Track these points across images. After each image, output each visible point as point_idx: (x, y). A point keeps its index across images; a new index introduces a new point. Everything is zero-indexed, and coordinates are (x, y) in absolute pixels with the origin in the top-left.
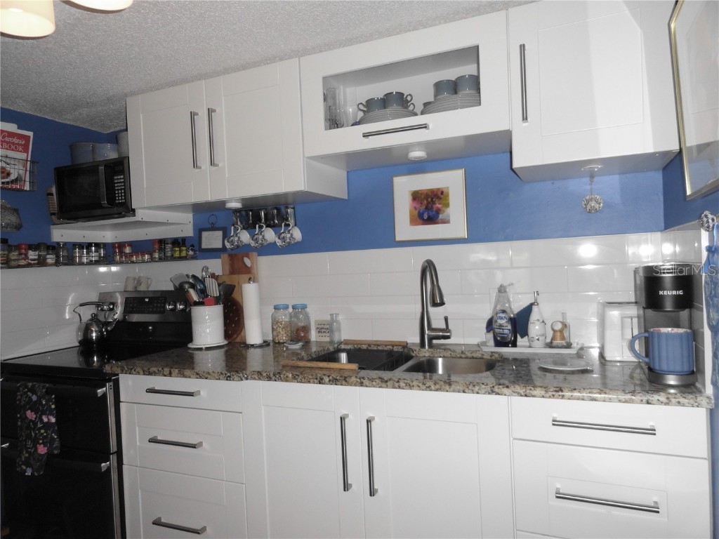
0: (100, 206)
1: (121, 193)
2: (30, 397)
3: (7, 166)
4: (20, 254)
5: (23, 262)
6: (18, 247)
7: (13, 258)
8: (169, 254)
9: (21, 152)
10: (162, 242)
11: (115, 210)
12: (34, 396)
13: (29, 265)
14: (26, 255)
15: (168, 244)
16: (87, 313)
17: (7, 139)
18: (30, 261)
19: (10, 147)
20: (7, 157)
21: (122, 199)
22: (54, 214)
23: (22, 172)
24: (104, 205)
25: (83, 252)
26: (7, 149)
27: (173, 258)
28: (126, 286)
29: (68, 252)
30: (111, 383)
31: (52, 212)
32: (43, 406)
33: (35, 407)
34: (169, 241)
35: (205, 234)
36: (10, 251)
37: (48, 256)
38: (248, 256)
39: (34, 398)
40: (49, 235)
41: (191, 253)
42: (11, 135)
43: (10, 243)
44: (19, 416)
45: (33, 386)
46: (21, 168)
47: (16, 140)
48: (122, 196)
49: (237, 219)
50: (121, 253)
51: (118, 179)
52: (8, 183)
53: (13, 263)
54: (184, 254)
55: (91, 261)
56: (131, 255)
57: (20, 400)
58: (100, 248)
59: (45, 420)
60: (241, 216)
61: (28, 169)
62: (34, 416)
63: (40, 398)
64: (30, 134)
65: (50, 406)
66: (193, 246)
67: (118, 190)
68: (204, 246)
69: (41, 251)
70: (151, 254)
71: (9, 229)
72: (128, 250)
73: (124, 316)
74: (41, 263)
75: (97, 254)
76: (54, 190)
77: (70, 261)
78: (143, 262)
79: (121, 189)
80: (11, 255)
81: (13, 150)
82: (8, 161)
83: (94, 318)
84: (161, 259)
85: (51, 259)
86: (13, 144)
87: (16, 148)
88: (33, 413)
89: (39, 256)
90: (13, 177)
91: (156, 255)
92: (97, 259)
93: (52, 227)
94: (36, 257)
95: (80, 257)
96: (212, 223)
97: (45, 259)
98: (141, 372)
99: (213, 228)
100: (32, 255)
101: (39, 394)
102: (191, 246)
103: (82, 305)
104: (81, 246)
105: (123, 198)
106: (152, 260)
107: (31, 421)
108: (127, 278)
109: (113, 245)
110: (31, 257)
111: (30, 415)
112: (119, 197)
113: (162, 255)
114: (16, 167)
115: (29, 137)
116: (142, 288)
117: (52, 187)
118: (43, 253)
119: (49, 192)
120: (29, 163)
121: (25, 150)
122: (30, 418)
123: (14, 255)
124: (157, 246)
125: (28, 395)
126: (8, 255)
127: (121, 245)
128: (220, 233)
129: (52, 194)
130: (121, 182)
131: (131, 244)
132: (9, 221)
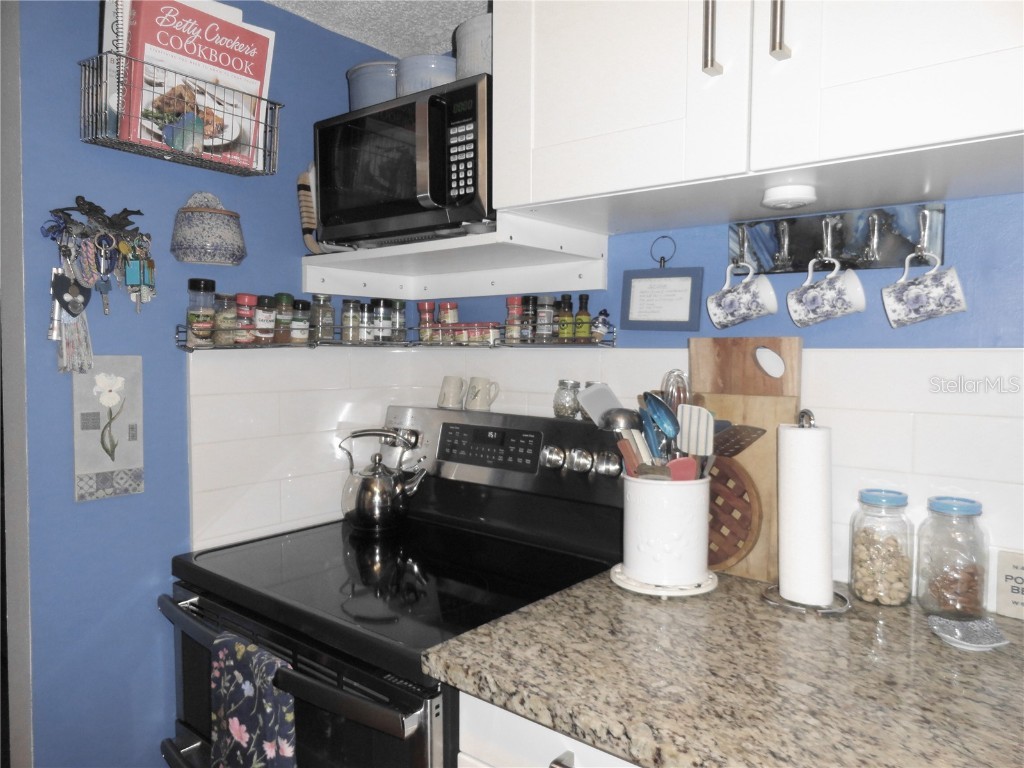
0: (413, 206)
1: (466, 169)
2: (238, 686)
3: (217, 106)
4: (239, 317)
5: (244, 336)
6: (235, 301)
7: (224, 325)
8: (545, 331)
9: (248, 75)
10: (530, 302)
11: (448, 214)
12: (248, 683)
13: (256, 343)
14: (251, 319)
15: (543, 306)
16: (364, 452)
17: (218, 40)
18: (259, 334)
19: (225, 59)
20: (216, 84)
21: (466, 186)
22: (307, 231)
23: (248, 126)
24: (422, 203)
25: (362, 317)
26: (217, 64)
27: (556, 340)
28: (443, 396)
29: (333, 316)
30: (439, 700)
31: (306, 226)
32: (267, 717)
33: (249, 713)
34: (547, 301)
35: (639, 286)
36: (219, 308)
37: (295, 325)
38: (774, 345)
39: (248, 689)
40: (297, 276)
41: (601, 330)
42: (229, 30)
43: (219, 290)
44: (214, 717)
45: (248, 656)
46: (247, 114)
47: (236, 45)
48: (466, 178)
49: (742, 245)
50: (436, 321)
51: (458, 135)
52: (216, 149)
53: (224, 338)
54: (583, 332)
55: (377, 338)
56: (456, 329)
57: (218, 681)
58: (395, 310)
59: (270, 752)
60: (755, 238)
61: (262, 119)
62: (246, 737)
63: (260, 694)
64: (270, 35)
65: (283, 715)
66: (604, 313)
67: (458, 163)
68: (635, 314)
69: (280, 313)
70: (502, 329)
71: (217, 258)
72: (450, 317)
73: (439, 466)
74: (280, 338)
75: (388, 323)
76: (311, 179)
77: (338, 337)
78: (485, 344)
79: (465, 161)
80: (220, 318)
81: (230, 68)
82: (219, 94)
83: (378, 466)
84: (524, 341)
85: (299, 330)
86: (233, 53)
87: (237, 64)
88: (244, 728)
89: (277, 322)
90: (229, 136)
91: (515, 332)
92: (387, 333)
93: (305, 259)
94: (271, 326)
95: (357, 329)
96: (663, 258)
97: (288, 331)
98: (546, 719)
99: (663, 269)
100: (264, 319)
101: (258, 682)
102: (601, 314)
103: (356, 435)
104: (359, 305)
105: (470, 182)
106: (504, 341)
107: (238, 746)
108: (446, 380)
109: (419, 305)
110: (261, 325)
111: (239, 731)
112: (458, 180)
113: (528, 333)
114: (237, 111)
115: (266, 40)
116: (478, 405)
117: (308, 171)
118: (285, 317)
119: (300, 182)
120: (264, 104)
121: (258, 74)
122: (236, 738)
123: (226, 318)
124: (515, 311)
125: (234, 678)
126: (213, 318)
127: (437, 307)
128: (684, 285)
129: (307, 188)
130: (466, 143)
131: (456, 304)
132: (218, 241)
